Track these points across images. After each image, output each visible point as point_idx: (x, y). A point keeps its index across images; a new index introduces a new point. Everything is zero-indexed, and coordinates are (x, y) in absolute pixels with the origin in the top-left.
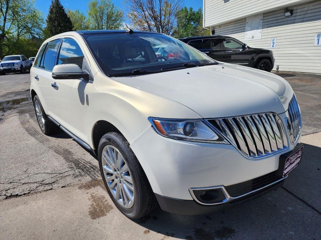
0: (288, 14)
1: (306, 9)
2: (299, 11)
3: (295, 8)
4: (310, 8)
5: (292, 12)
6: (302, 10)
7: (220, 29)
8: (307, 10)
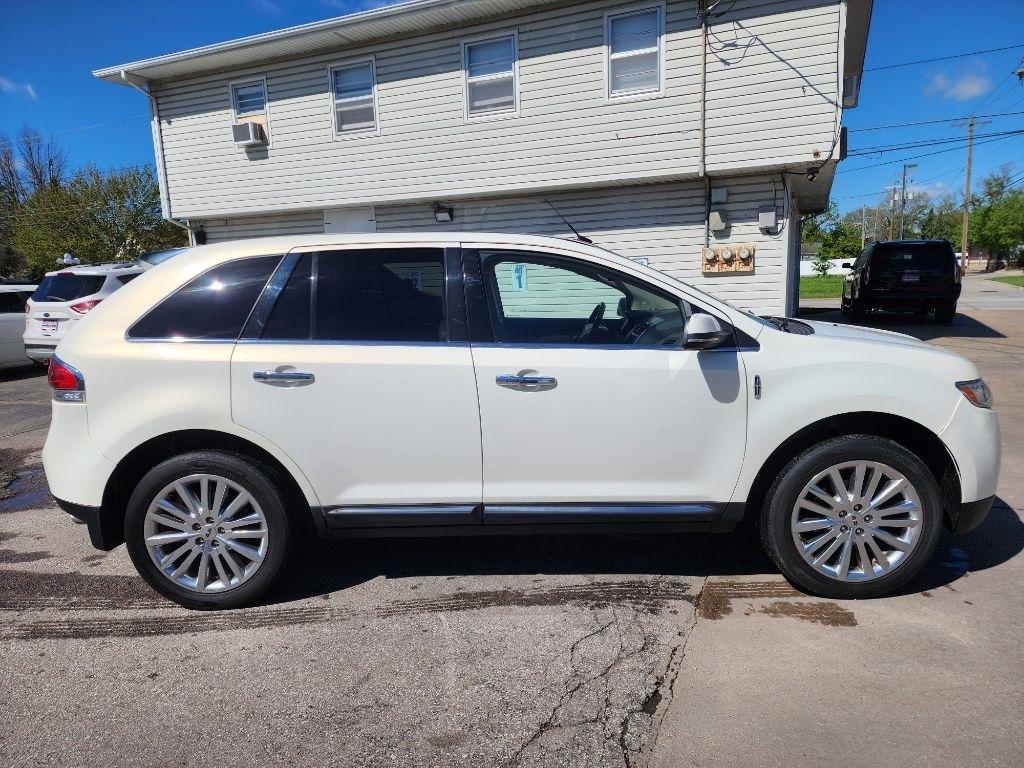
0: (445, 216)
1: (483, 210)
2: (466, 212)
3: (457, 206)
4: (490, 210)
5: (451, 212)
6: (475, 212)
7: (226, 229)
8: (486, 214)
